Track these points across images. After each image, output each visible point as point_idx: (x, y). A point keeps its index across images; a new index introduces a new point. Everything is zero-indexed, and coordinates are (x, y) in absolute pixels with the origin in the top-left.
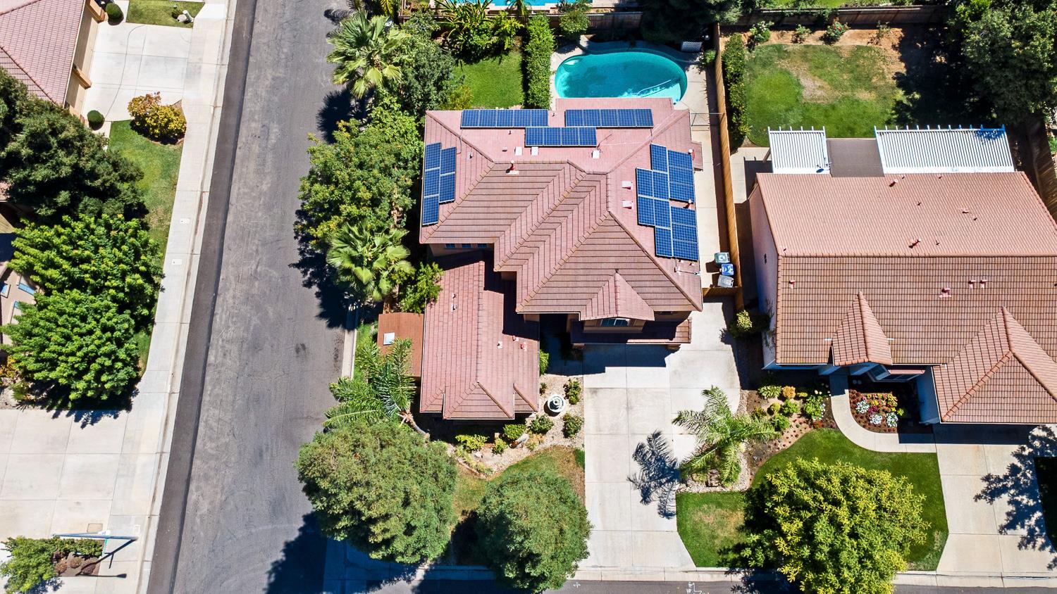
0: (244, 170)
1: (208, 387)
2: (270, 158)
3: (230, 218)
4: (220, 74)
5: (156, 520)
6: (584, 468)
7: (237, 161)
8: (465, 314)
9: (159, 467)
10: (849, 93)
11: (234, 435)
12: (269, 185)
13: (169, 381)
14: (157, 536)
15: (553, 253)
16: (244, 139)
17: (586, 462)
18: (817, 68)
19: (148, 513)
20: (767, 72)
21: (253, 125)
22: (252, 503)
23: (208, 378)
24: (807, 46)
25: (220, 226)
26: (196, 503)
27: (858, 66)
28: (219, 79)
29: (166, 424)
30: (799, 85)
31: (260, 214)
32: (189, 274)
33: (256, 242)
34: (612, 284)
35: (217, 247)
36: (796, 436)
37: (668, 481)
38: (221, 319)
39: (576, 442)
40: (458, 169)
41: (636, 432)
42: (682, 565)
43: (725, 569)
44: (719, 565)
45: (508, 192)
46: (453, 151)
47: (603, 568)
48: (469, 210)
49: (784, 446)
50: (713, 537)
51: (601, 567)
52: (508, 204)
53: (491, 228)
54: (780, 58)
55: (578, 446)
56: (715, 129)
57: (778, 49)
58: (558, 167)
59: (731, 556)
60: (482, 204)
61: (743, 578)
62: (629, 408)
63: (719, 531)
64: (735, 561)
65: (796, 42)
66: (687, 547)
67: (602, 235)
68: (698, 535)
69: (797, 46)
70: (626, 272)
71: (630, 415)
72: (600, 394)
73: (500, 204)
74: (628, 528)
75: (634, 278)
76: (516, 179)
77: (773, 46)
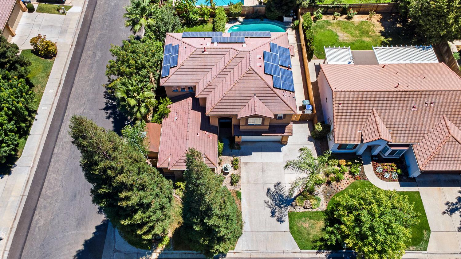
0: (83, 70)
1: (52, 164)
2: (95, 65)
3: (73, 90)
4: (76, 33)
5: (14, 230)
6: (241, 200)
7: (80, 66)
8: (181, 121)
9: (21, 203)
10: (360, 38)
11: (62, 186)
12: (94, 76)
13: (32, 161)
14: (14, 238)
15: (224, 87)
16: (84, 58)
17: (242, 197)
18: (344, 29)
19: (11, 226)
20: (322, 31)
21: (89, 52)
22: (67, 220)
23: (52, 160)
24: (340, 21)
25: (68, 93)
26: (38, 220)
27: (362, 28)
28: (75, 35)
29: (28, 182)
30: (337, 35)
31: (88, 88)
32: (50, 113)
33: (85, 99)
34: (252, 100)
35: (65, 102)
36: (348, 184)
37: (285, 206)
38: (63, 133)
39: (237, 188)
40: (179, 53)
41: (267, 183)
42: (293, 249)
43: (316, 251)
44: (313, 248)
45: (203, 61)
46: (178, 46)
47: (251, 251)
48: (184, 70)
49: (342, 188)
50: (309, 234)
51: (250, 251)
52: (203, 67)
53: (195, 78)
54: (328, 25)
55: (238, 190)
56: (300, 52)
57: (327, 22)
58: (227, 50)
59: (319, 244)
60: (190, 67)
61: (326, 255)
62: (263, 171)
63: (311, 231)
64: (320, 246)
65: (334, 19)
66: (295, 239)
67: (247, 78)
68: (301, 233)
69: (335, 21)
70: (259, 95)
71: (264, 175)
72: (249, 165)
73: (199, 67)
74: (264, 230)
75: (263, 98)
76: (206, 56)
77: (325, 21)
